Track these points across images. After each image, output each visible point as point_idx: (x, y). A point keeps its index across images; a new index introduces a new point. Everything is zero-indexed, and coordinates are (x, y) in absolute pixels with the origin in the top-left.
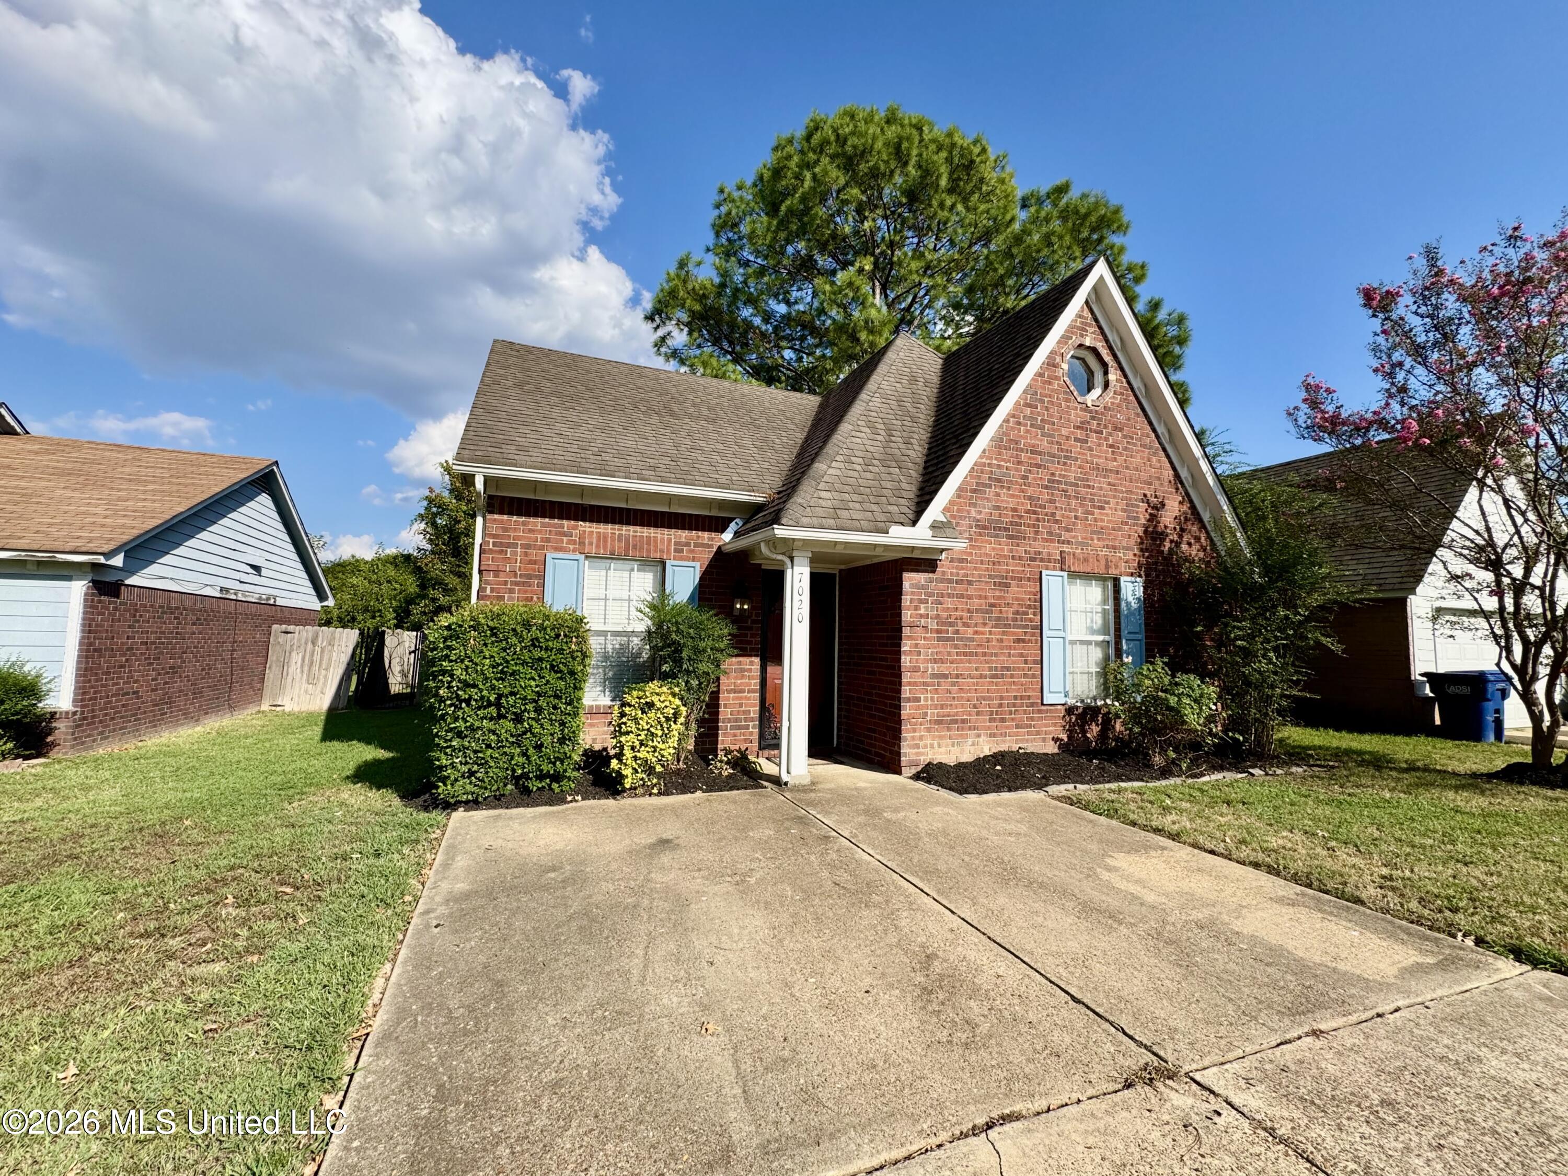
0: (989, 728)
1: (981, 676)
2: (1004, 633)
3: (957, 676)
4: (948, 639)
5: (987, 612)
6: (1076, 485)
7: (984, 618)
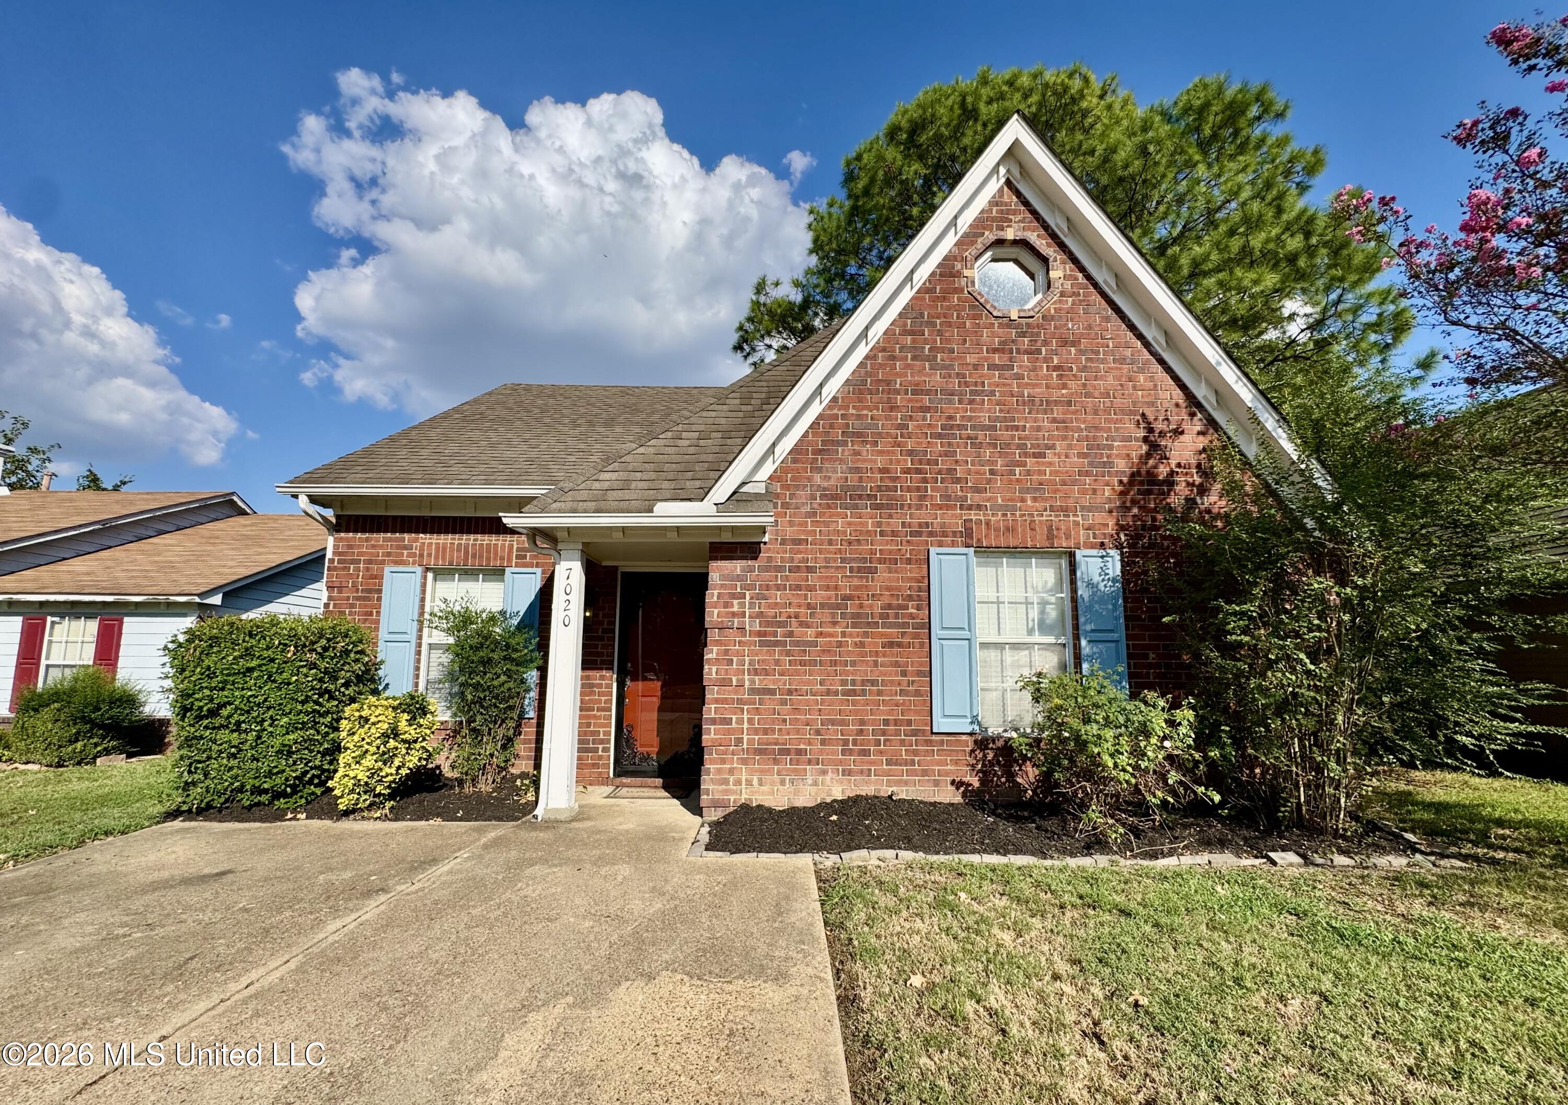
0: (841, 762)
1: (828, 692)
2: (866, 635)
3: (790, 692)
4: (776, 644)
5: (838, 607)
6: (994, 428)
7: (833, 615)
